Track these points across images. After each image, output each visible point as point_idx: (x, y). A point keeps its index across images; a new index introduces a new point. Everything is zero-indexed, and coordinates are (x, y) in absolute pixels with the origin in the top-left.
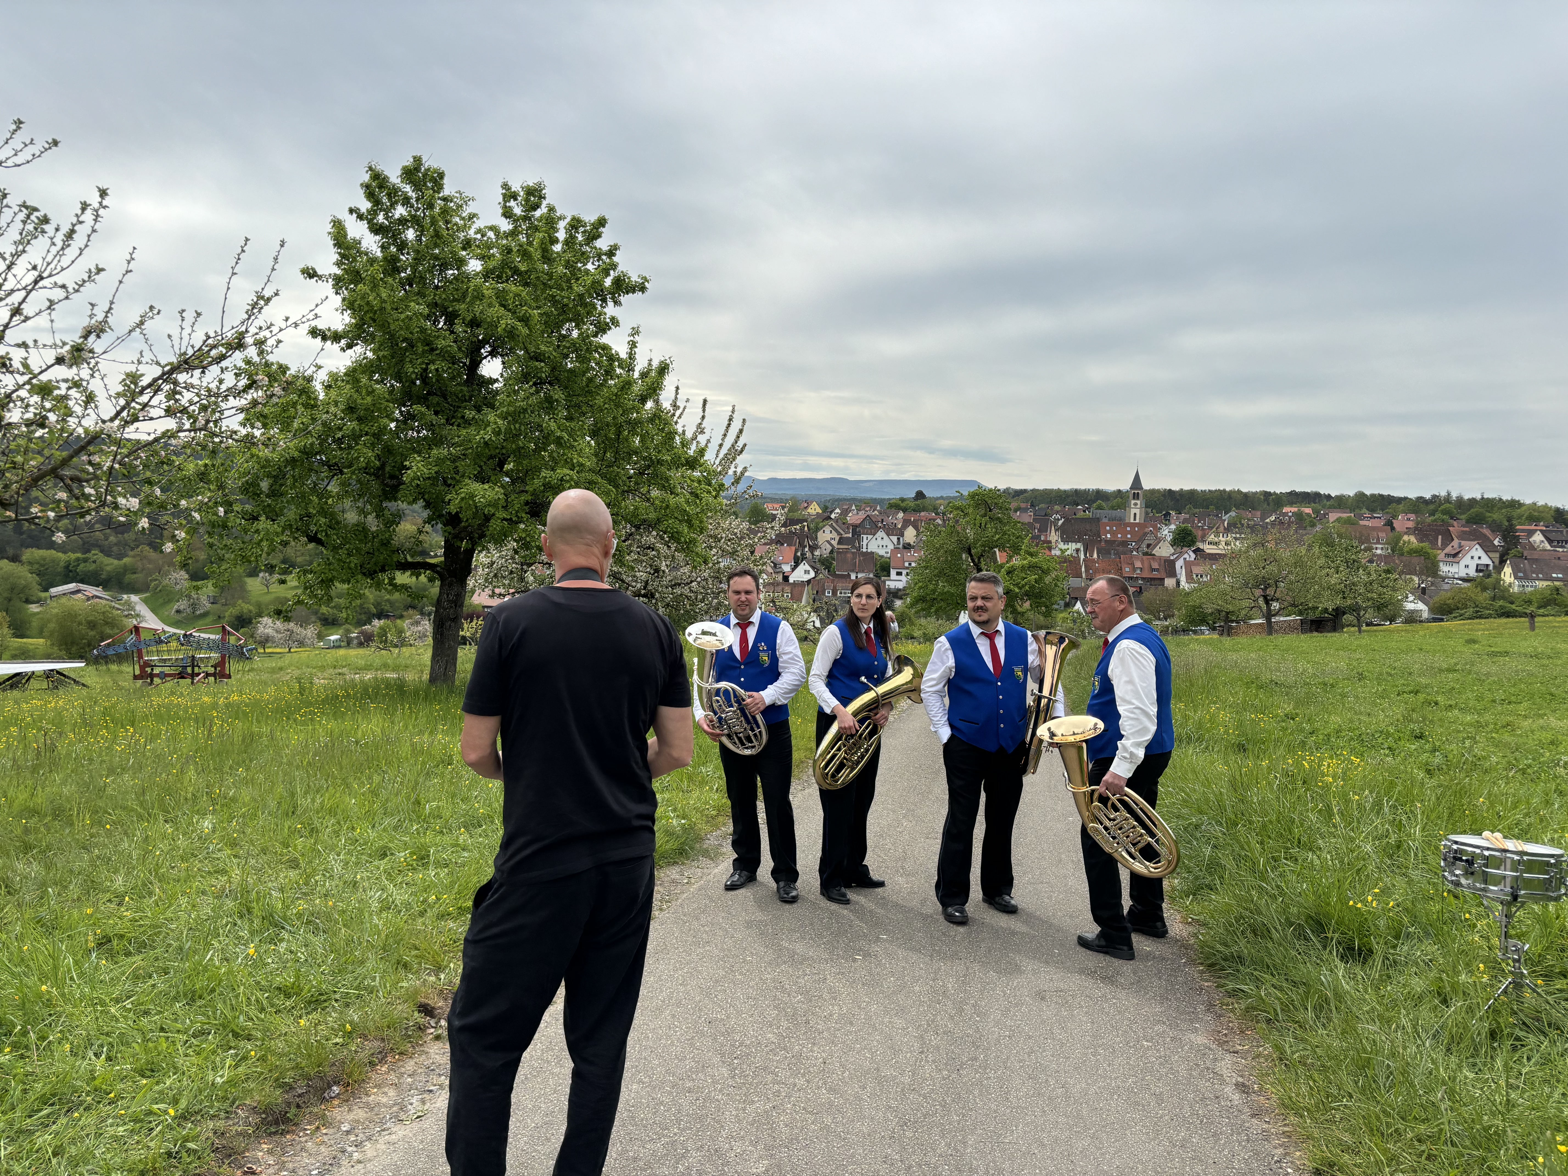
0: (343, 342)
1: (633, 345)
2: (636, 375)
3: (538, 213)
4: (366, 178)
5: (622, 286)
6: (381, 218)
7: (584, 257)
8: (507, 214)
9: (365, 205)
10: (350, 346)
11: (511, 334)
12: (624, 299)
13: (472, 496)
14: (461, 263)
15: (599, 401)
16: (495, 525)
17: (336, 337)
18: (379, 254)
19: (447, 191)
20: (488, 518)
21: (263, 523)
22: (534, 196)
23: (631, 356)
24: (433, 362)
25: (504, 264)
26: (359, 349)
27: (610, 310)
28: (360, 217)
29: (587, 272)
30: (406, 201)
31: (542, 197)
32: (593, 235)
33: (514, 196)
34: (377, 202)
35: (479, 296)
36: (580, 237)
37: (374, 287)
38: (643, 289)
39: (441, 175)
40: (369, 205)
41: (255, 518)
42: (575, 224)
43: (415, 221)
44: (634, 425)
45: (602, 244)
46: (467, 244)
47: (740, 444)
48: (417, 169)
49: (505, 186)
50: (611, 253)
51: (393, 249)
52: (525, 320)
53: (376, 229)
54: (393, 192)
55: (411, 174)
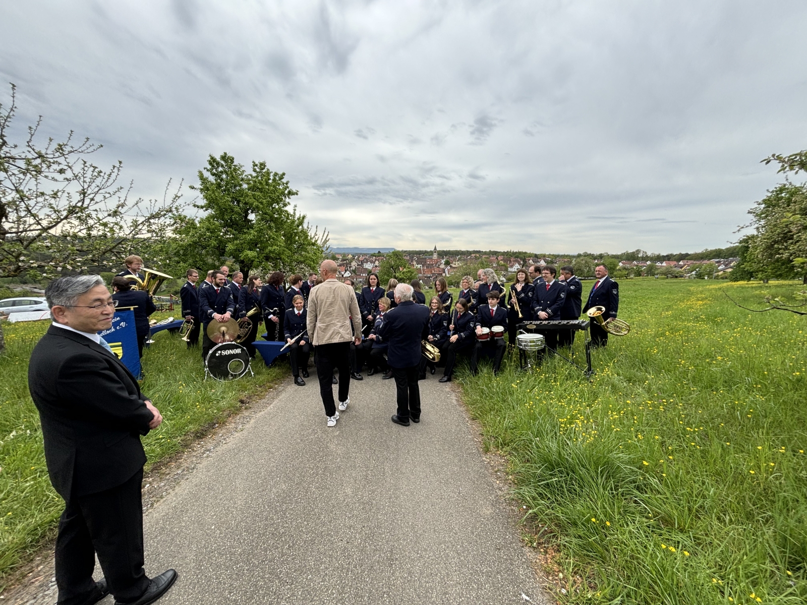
0: (204, 209)
1: (295, 210)
2: (296, 219)
3: (264, 171)
4: (209, 158)
5: (290, 193)
6: (214, 171)
7: (279, 184)
8: (255, 170)
9: (209, 167)
10: (206, 210)
11: (257, 207)
12: (291, 197)
13: (248, 255)
14: (241, 185)
15: (285, 227)
16: (255, 263)
17: (202, 207)
18: (214, 182)
19: (235, 164)
20: (253, 261)
21: (182, 264)
22: (263, 165)
23: (294, 213)
24: (233, 215)
25: (254, 186)
26: (210, 211)
27: (287, 200)
28: (208, 170)
29: (280, 189)
30: (222, 166)
31: (265, 166)
32: (281, 178)
33: (257, 165)
34: (213, 166)
35: (247, 196)
36: (277, 178)
37: (213, 192)
38: (297, 194)
39: (233, 159)
40: (210, 167)
41: (178, 262)
42: (276, 174)
43: (226, 172)
44: (296, 234)
45: (284, 181)
46: (242, 180)
47: (327, 239)
48: (225, 156)
49: (253, 162)
50: (287, 184)
51: (219, 181)
52: (262, 203)
53: (213, 174)
54: (218, 163)
55: (224, 158)
